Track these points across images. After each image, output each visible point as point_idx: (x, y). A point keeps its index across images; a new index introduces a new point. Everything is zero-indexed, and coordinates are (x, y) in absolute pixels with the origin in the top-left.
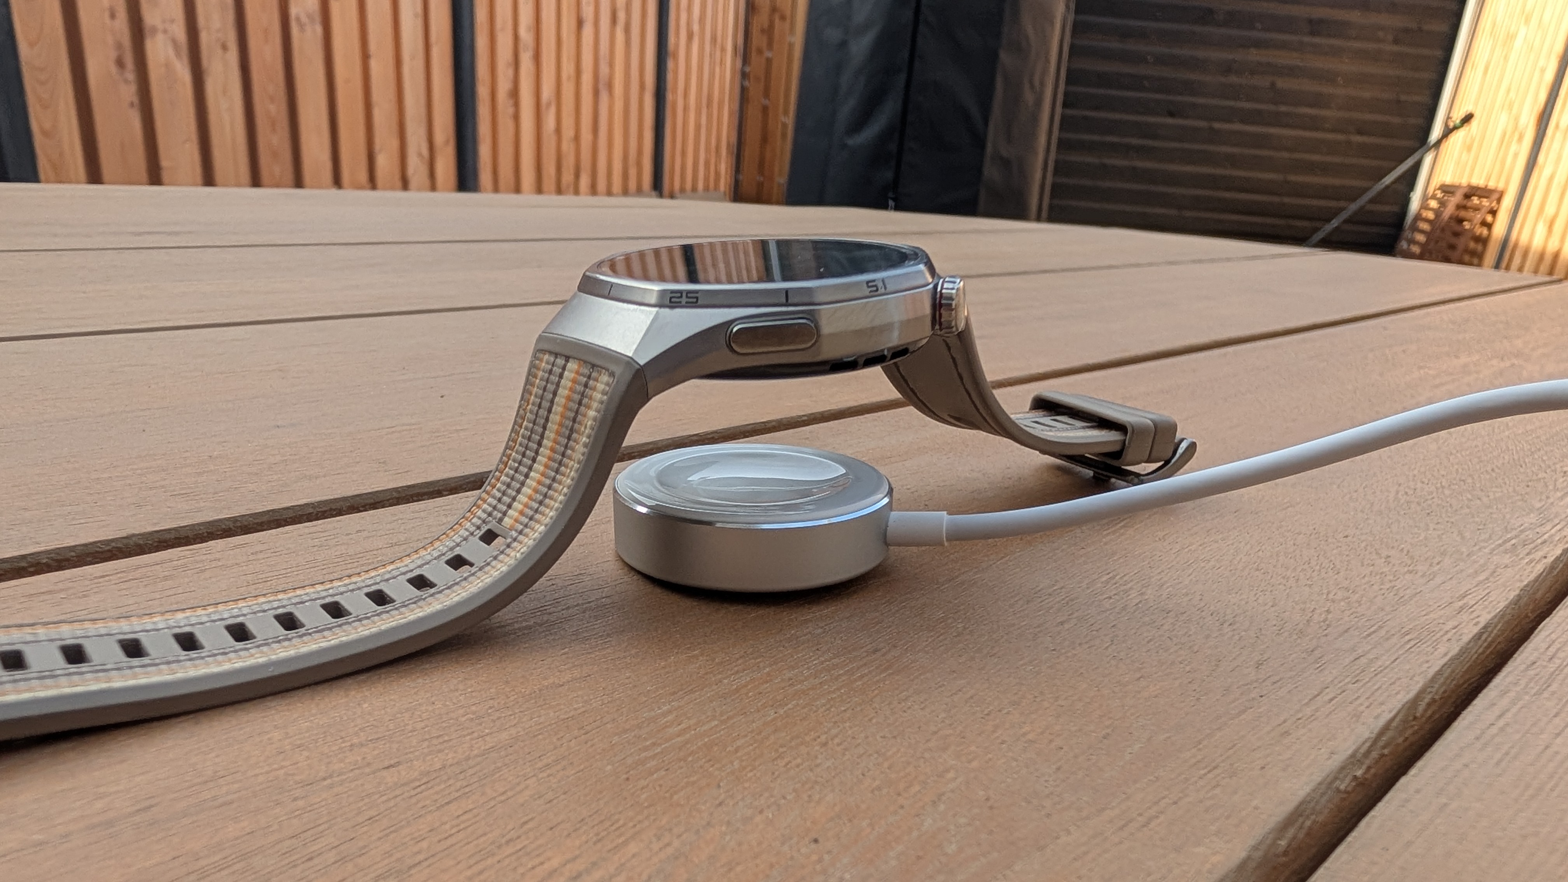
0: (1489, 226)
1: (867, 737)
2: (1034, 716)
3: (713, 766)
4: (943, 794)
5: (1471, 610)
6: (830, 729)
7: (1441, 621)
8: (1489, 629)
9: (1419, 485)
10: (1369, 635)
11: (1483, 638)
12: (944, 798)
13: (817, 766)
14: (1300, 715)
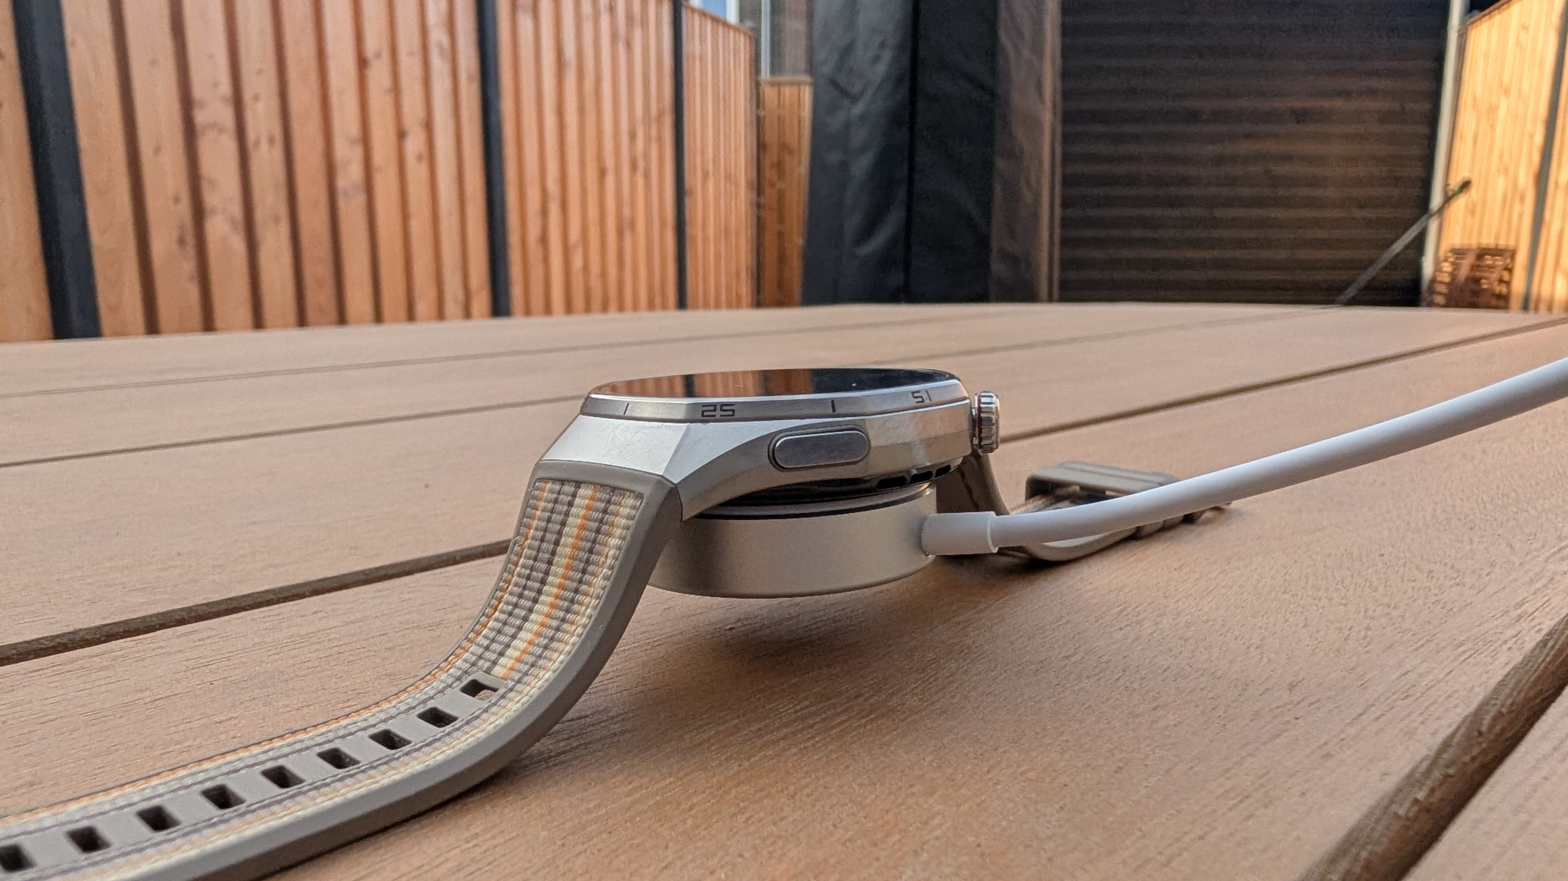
0: (1508, 284)
1: (841, 787)
2: (1034, 754)
3: (662, 825)
4: (927, 842)
5: (1531, 617)
6: (799, 780)
7: (1499, 631)
8: (1555, 636)
9: (1458, 502)
10: (1417, 649)
11: (1550, 644)
12: (926, 847)
13: (782, 819)
14: (1343, 736)
